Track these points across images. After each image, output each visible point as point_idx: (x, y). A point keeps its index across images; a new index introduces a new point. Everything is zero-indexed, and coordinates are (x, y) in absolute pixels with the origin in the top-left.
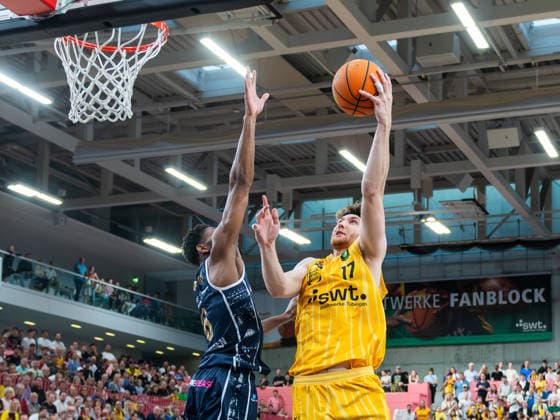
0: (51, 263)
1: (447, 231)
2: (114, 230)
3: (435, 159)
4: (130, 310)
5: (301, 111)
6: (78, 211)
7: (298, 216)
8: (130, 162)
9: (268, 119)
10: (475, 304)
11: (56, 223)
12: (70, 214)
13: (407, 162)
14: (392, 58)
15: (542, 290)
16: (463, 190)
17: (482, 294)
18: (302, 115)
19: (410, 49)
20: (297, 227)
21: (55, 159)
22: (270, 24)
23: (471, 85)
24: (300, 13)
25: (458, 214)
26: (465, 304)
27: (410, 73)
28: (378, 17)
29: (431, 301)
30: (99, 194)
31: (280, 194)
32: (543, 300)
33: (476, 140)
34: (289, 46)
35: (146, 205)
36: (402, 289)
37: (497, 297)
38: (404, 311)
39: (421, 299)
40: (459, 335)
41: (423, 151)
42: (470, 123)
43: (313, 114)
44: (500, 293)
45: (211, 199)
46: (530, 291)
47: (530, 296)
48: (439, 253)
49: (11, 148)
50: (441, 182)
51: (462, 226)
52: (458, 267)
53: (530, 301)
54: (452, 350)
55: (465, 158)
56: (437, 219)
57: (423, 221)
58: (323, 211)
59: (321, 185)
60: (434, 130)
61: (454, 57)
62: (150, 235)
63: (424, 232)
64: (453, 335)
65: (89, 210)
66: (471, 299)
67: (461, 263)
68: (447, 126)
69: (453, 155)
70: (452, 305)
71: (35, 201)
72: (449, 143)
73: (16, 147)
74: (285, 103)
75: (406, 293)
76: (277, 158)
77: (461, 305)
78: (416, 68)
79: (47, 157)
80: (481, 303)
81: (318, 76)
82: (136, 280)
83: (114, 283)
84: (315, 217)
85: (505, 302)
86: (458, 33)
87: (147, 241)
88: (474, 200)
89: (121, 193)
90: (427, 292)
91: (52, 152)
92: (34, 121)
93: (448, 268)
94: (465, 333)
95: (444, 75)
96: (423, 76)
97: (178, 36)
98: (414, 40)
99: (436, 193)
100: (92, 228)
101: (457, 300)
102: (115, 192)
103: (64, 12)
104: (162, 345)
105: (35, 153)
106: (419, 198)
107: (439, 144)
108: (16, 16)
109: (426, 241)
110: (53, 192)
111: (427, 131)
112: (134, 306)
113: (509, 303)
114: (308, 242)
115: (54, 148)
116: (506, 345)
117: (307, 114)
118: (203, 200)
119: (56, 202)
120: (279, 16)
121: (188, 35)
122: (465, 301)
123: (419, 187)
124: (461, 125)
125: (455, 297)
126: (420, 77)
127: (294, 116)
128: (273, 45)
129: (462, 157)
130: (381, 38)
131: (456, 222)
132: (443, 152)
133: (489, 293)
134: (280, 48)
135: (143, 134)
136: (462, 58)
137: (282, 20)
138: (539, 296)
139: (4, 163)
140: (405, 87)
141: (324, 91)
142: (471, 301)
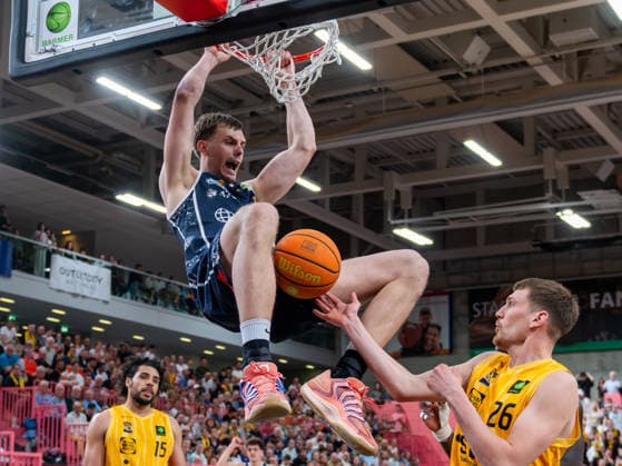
0: (160, 274)
1: (587, 225)
3: (566, 146)
5: (418, 101)
9: (386, 111)
10: (619, 305)
13: (538, 151)
18: (422, 107)
20: (418, 226)
23: (608, 62)
26: (607, 306)
27: (542, 53)
31: (398, 193)
34: (409, 31)
40: (602, 339)
41: (555, 138)
42: (609, 105)
43: (432, 104)
45: (323, 200)
49: (118, 157)
50: (577, 171)
52: (597, 264)
54: (595, 357)
55: (605, 143)
56: (575, 212)
57: (559, 214)
59: (441, 181)
61: (592, 33)
64: (594, 340)
66: (614, 299)
67: (600, 259)
68: (584, 108)
69: (588, 140)
70: (593, 306)
71: (143, 210)
72: (583, 128)
73: (122, 156)
74: (402, 94)
77: (603, 306)
81: (436, 62)
88: (617, 189)
92: (142, 127)
93: (587, 265)
94: (609, 338)
95: (580, 53)
96: (557, 55)
101: (598, 301)
103: (234, 15)
105: (142, 162)
106: (554, 189)
107: (572, 129)
108: (184, 23)
111: (557, 115)
114: (429, 242)
115: (160, 155)
117: (426, 105)
118: (315, 202)
119: (163, 210)
122: (607, 301)
123: (554, 177)
124: (600, 106)
125: (596, 298)
126: (554, 57)
127: (410, 107)
128: (391, 33)
129: (600, 142)
130: (510, 16)
132: (584, 136)
134: (401, 36)
136: (600, 33)
139: (111, 173)
140: (537, 69)
141: (444, 79)
142: (615, 301)
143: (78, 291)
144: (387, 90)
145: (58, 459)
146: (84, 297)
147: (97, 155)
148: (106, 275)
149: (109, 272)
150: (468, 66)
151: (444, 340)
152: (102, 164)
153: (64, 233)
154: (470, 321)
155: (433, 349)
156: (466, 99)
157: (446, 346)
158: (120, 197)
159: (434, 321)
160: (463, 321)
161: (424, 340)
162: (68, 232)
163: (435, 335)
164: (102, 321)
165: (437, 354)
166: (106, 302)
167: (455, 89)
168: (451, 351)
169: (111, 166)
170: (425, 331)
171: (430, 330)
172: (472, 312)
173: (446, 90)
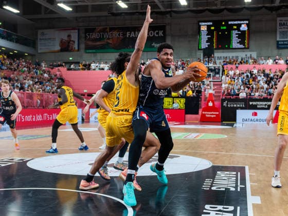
1: (126, 7)
10: (136, 36)
15: (162, 31)
26: (133, 36)
29: (119, 35)
32: (162, 35)
36: (108, 30)
38: (109, 39)
39: (116, 34)
40: (130, 48)
46: (157, 31)
47: (158, 33)
52: (130, 21)
53: (157, 36)
56: (122, 1)
57: (117, 2)
62: (6, 5)
64: (127, 48)
66: (135, 34)
70: (128, 36)
75: (110, 32)
77: (131, 36)
82: (0, 23)
87: (4, 7)
90: (118, 31)
93: (126, 22)
94: (132, 47)
104: (12, 51)
113: (149, 36)
114: (71, 9)
116: (149, 53)
125: (129, 33)
138: (161, 33)
151: (76, 46)
154: (85, 40)
155: (72, 49)
157: (77, 48)
159: (72, 39)
160: (83, 40)
161: (68, 46)
163: (72, 44)
165: (74, 51)
168: (78, 50)
170: (69, 43)
171: (71, 42)
172: (86, 37)
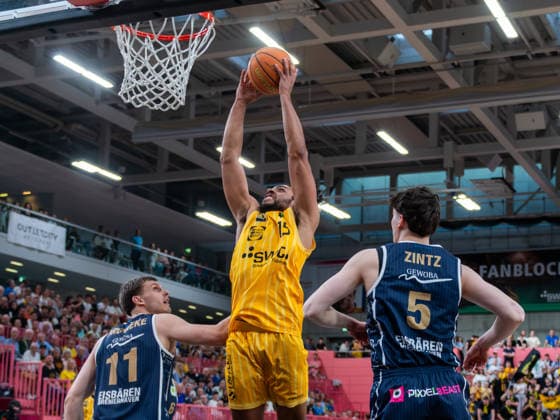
1: (477, 207)
2: (170, 204)
3: (467, 141)
4: (182, 278)
5: (343, 96)
6: (136, 186)
7: (338, 193)
8: (184, 142)
9: (313, 102)
10: (502, 275)
11: (116, 197)
12: (129, 189)
13: (440, 144)
14: (428, 47)
16: (492, 169)
17: (509, 266)
18: (344, 100)
19: (445, 37)
20: (338, 203)
21: (116, 139)
22: (314, 15)
23: (501, 72)
24: (343, 5)
25: (487, 192)
27: (444, 60)
28: (415, 9)
30: (155, 171)
31: (322, 172)
33: (505, 123)
34: (332, 35)
35: (200, 181)
37: (523, 270)
41: (456, 133)
42: (499, 107)
43: (354, 98)
44: (527, 266)
45: (258, 176)
46: (554, 264)
47: (555, 268)
48: (469, 228)
49: (76, 128)
50: (473, 162)
51: (491, 204)
52: (486, 241)
53: (554, 274)
54: (480, 318)
55: (495, 140)
56: (468, 197)
57: (455, 198)
58: (363, 187)
59: (360, 164)
60: (467, 114)
61: (485, 45)
62: (202, 209)
63: (455, 208)
65: (147, 186)
66: (499, 271)
67: (490, 237)
68: (478, 109)
69: (484, 137)
71: (96, 176)
72: (479, 126)
73: (80, 127)
74: (328, 87)
76: (319, 138)
77: (490, 276)
78: (449, 56)
79: (108, 137)
80: (508, 275)
81: (359, 62)
82: (188, 250)
83: (169, 253)
84: (354, 194)
85: (531, 275)
86: (489, 24)
87: (199, 214)
88: (502, 179)
89: (177, 170)
91: (113, 132)
92: (97, 102)
93: (478, 242)
95: (476, 62)
96: (456, 63)
97: (230, 26)
98: (449, 30)
99: (467, 172)
100: (148, 202)
101: (486, 272)
102: (170, 169)
103: (117, 3)
104: (212, 312)
105: (98, 133)
106: (451, 177)
107: (471, 127)
108: (73, 7)
109: (457, 217)
110: (113, 169)
111: (459, 114)
112: (186, 274)
113: (534, 276)
114: (348, 216)
115: (115, 128)
116: (531, 314)
117: (348, 98)
118: (251, 177)
119: (117, 178)
120: (322, 7)
121: (239, 25)
122: (493, 273)
123: (452, 166)
124: (491, 109)
125: (484, 269)
126: (453, 64)
127: (335, 100)
128: (317, 34)
129: (492, 139)
130: (417, 27)
131: (485, 200)
132: (474, 134)
133: (515, 266)
134: (323, 37)
135: (197, 115)
136: (492, 47)
137: (327, 11)
139: (69, 141)
140: (439, 74)
141: (364, 76)
142: (499, 273)
143: (35, 246)
144: (313, 83)
145: (7, 393)
146: (40, 251)
147: (56, 126)
148: (61, 232)
149: (64, 230)
150: (381, 67)
151: (357, 300)
152: (62, 133)
153: (25, 193)
155: (349, 307)
156: (382, 95)
157: (360, 306)
158: (75, 164)
162: (29, 193)
163: (350, 296)
164: (57, 274)
165: (352, 312)
166: (60, 257)
167: (373, 86)
169: (69, 136)
173: (365, 86)
